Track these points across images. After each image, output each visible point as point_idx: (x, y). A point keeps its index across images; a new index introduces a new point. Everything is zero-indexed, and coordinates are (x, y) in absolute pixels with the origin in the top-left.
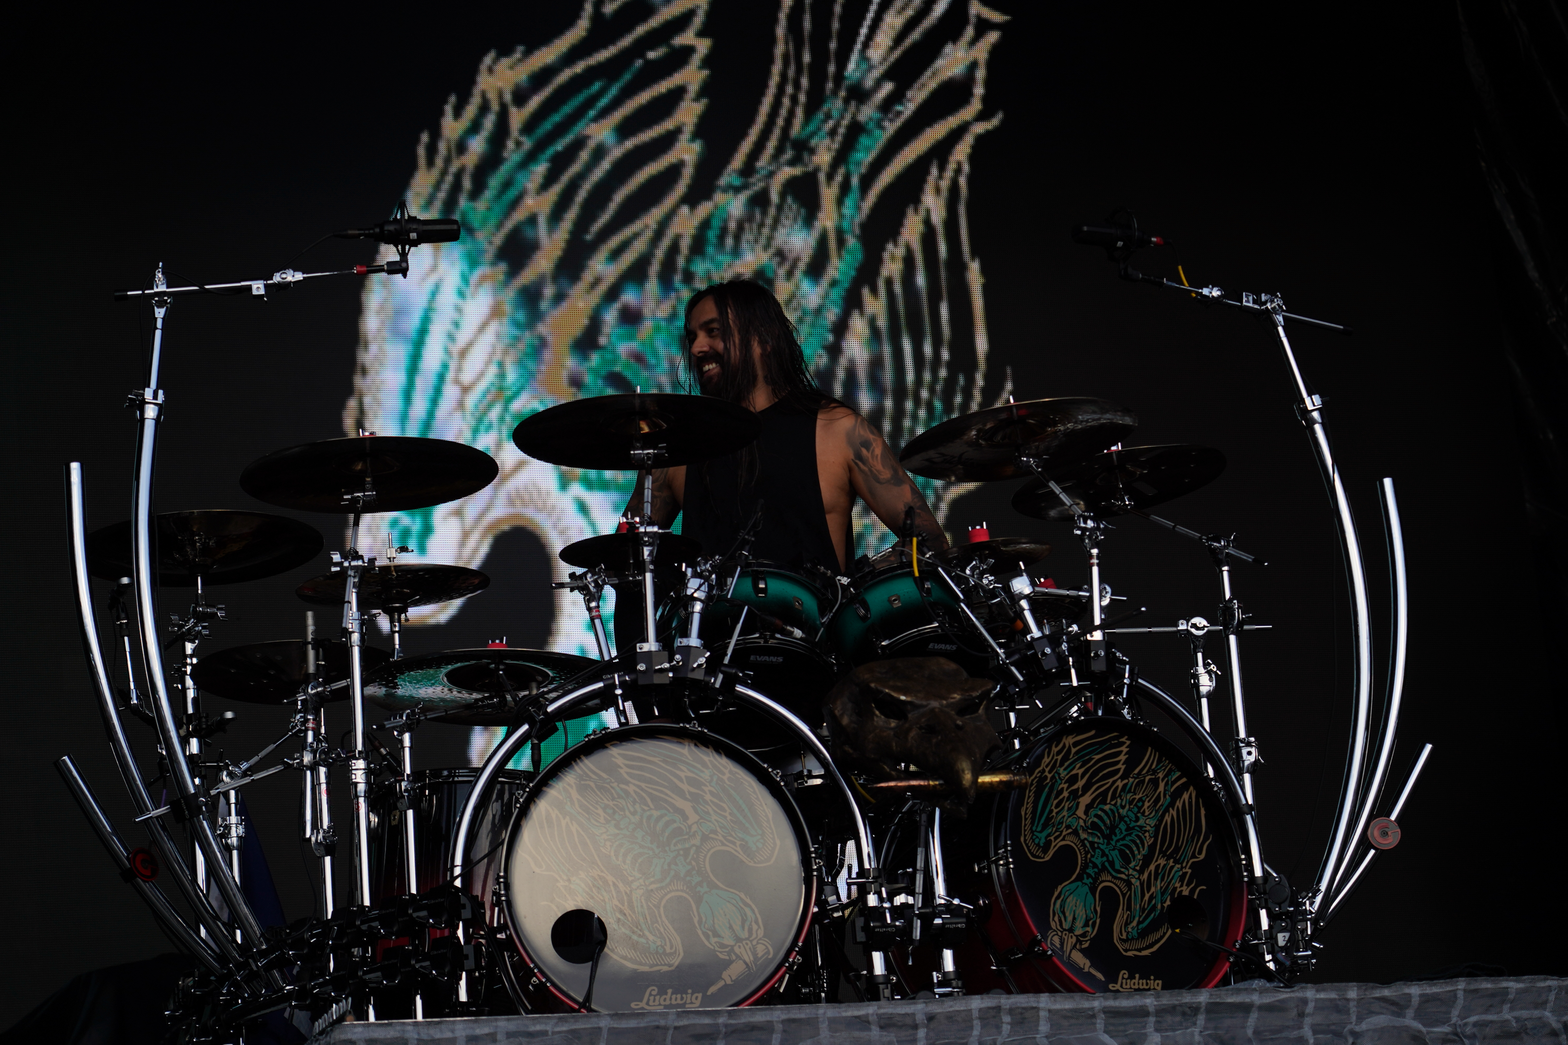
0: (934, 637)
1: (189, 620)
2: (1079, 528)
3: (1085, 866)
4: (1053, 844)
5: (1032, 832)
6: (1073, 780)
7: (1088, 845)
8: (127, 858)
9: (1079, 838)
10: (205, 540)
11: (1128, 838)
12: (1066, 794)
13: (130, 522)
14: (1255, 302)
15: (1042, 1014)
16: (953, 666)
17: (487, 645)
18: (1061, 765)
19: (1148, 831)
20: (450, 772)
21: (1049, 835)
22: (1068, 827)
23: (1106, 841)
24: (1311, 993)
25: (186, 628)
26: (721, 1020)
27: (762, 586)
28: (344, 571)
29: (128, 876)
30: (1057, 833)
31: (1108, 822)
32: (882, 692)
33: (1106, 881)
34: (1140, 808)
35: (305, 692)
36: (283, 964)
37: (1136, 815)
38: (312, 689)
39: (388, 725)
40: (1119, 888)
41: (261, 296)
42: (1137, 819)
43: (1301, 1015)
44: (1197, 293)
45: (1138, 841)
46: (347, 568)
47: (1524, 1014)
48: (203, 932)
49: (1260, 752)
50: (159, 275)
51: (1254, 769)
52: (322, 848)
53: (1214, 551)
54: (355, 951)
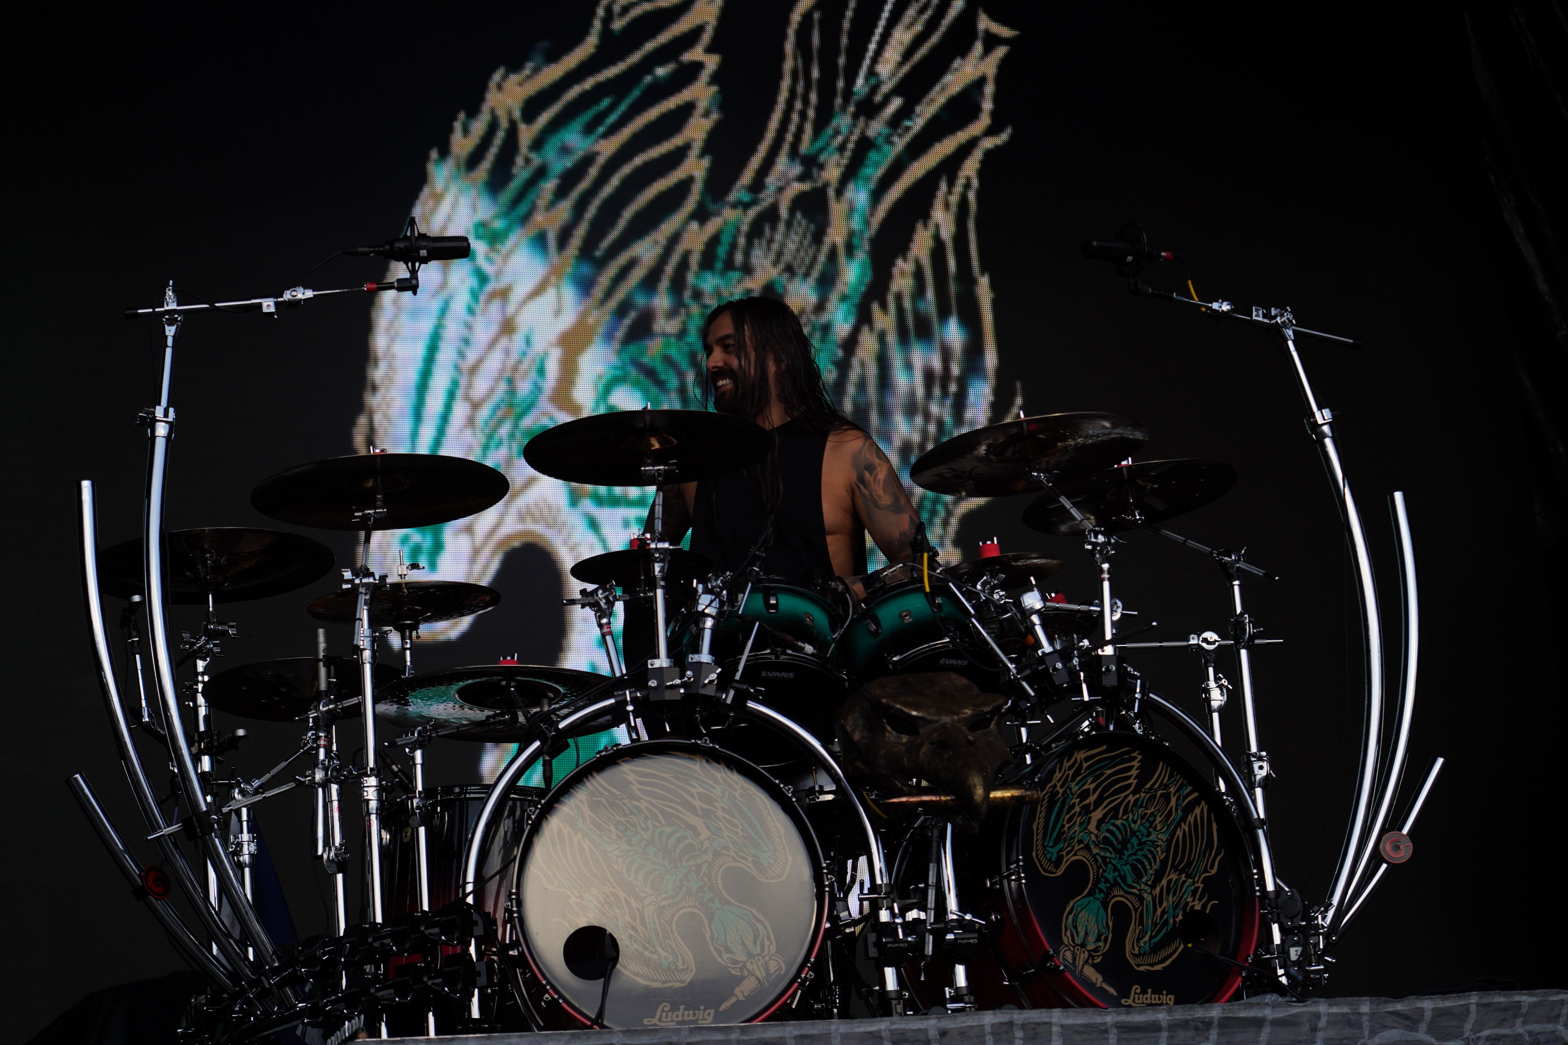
0: (945, 652)
1: (201, 637)
2: (1090, 543)
3: (1097, 881)
4: (1065, 859)
5: (1044, 847)
6: (1085, 795)
7: (1100, 860)
8: (140, 876)
9: (1091, 853)
10: (216, 558)
11: (1140, 853)
12: (1077, 809)
13: (142, 539)
14: (1264, 316)
15: (1055, 1029)
16: (963, 681)
17: (498, 662)
18: (1073, 780)
19: (1160, 846)
20: (462, 789)
21: (1061, 850)
22: (1080, 842)
23: (1117, 856)
24: (1323, 1007)
25: (198, 645)
26: (734, 1036)
27: (773, 602)
28: (355, 588)
29: (141, 893)
30: (1069, 848)
31: (1120, 837)
32: (893, 707)
33: (1118, 897)
34: (1151, 823)
35: (317, 709)
36: (296, 981)
37: (1147, 829)
38: (324, 707)
39: (400, 741)
40: (1130, 902)
41: (272, 314)
42: (1149, 834)
43: (1314, 1029)
44: (1207, 307)
45: (1150, 856)
46: (358, 585)
47: (1537, 1028)
48: (215, 948)
49: (1271, 767)
50: (170, 293)
51: (1266, 784)
52: (334, 865)
53: (1225, 565)
54: (368, 968)
